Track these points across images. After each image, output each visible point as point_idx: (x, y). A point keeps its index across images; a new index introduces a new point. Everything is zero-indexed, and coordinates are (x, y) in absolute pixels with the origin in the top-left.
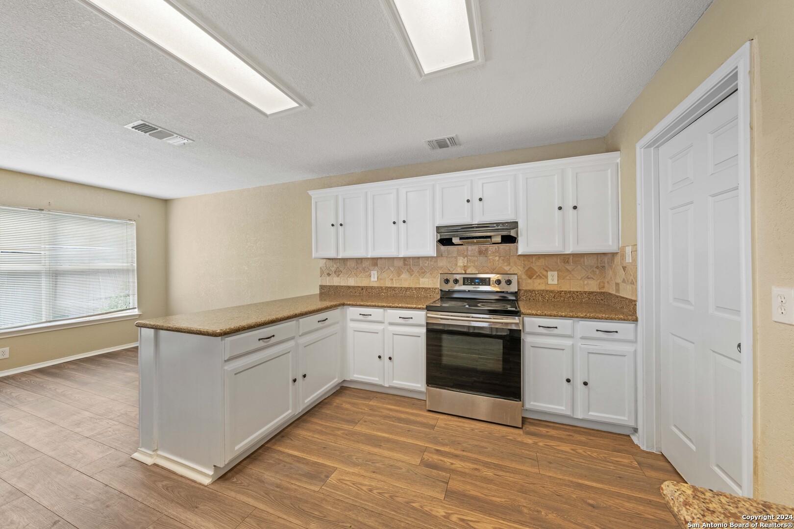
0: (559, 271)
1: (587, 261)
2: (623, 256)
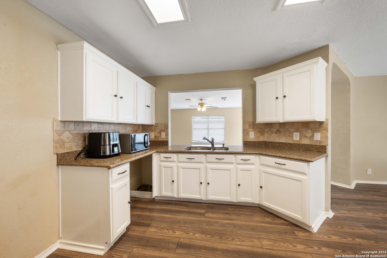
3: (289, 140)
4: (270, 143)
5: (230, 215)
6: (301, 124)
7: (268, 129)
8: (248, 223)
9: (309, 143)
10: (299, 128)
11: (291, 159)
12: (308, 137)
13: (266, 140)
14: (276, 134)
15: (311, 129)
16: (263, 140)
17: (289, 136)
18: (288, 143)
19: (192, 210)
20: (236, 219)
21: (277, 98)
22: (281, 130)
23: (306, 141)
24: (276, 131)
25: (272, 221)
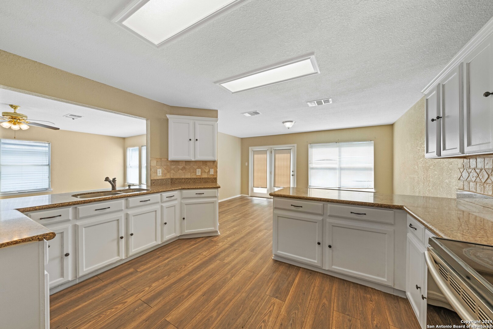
3: (193, 175)
4: (176, 179)
5: (163, 256)
6: (202, 162)
7: (174, 166)
8: (183, 252)
9: (207, 177)
10: (200, 166)
11: (208, 188)
12: (206, 172)
13: (172, 177)
14: (182, 171)
15: (208, 166)
16: (169, 177)
17: (193, 172)
18: (192, 178)
19: (113, 279)
20: (171, 256)
21: (190, 140)
22: (187, 167)
23: (205, 176)
24: (182, 168)
25: (196, 242)
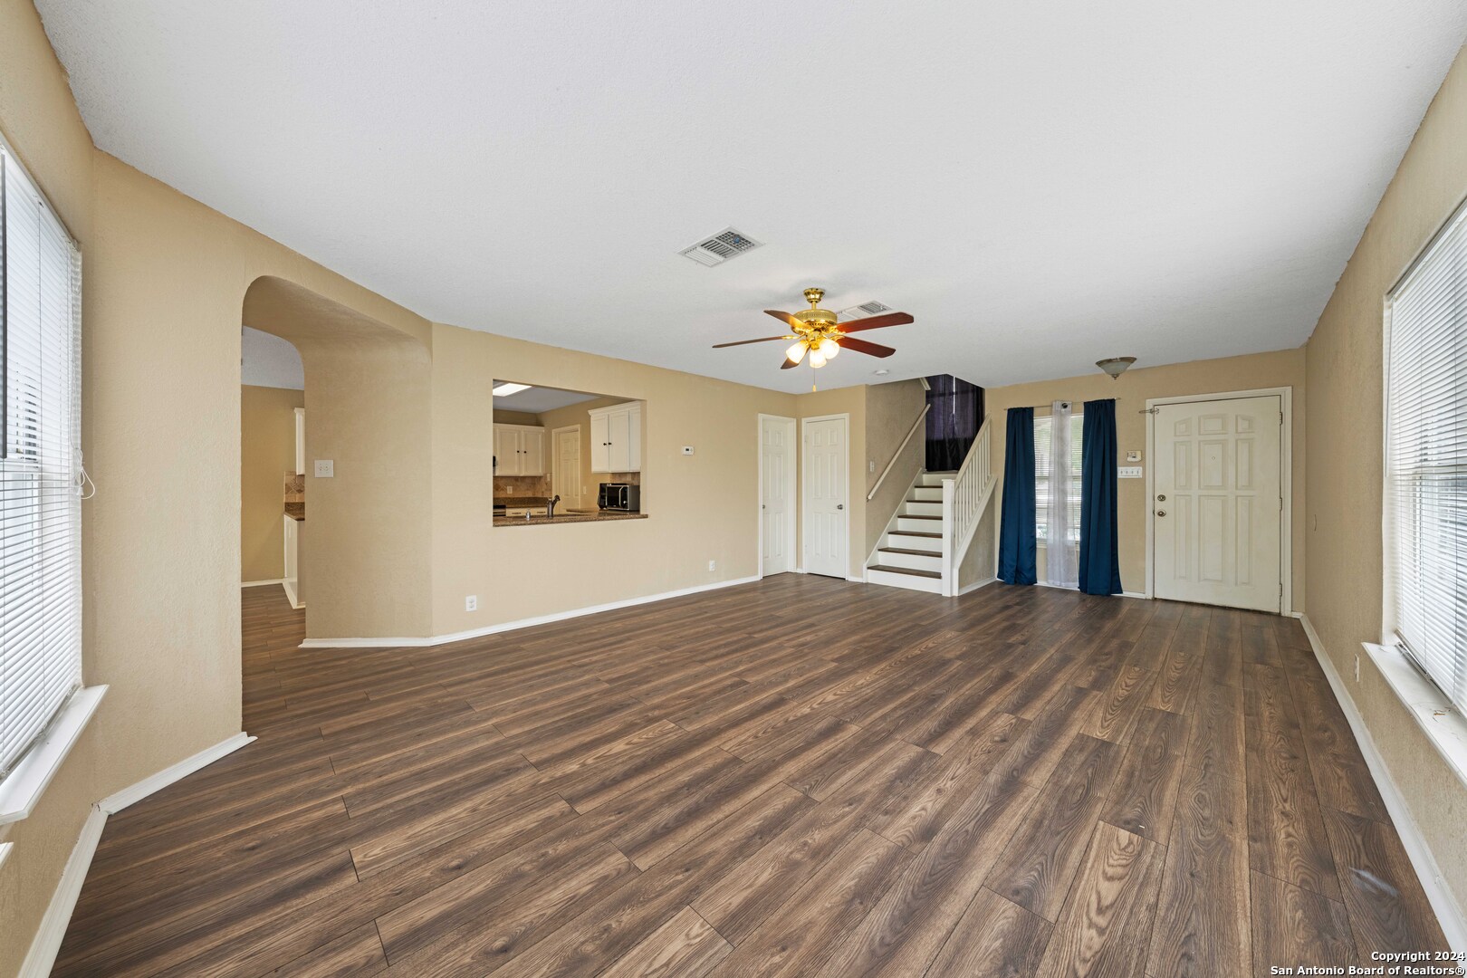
0: (513, 485)
1: (527, 481)
2: (546, 477)
